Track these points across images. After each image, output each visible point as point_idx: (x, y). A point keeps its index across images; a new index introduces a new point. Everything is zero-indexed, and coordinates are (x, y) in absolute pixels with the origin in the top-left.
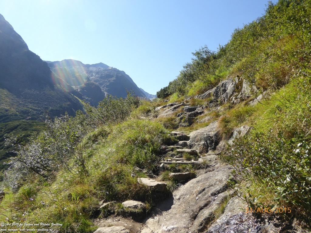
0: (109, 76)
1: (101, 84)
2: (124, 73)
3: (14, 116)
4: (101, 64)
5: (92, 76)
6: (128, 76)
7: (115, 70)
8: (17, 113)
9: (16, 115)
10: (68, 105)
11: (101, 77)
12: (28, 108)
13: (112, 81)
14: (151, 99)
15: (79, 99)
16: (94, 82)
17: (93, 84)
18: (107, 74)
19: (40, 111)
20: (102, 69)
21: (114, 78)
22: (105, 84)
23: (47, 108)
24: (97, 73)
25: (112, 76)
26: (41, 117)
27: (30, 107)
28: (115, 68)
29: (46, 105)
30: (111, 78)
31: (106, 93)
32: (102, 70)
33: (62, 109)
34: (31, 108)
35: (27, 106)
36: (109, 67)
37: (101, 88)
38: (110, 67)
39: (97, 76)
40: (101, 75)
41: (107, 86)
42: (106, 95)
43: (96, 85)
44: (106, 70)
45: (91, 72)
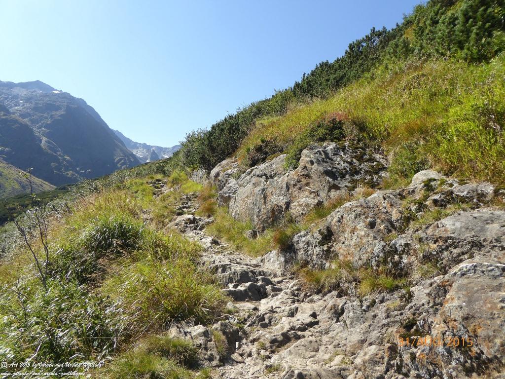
0: (51, 107)
1: (34, 122)
2: (85, 102)
4: (38, 84)
5: (16, 105)
6: (92, 109)
7: (66, 96)
11: (36, 109)
13: (58, 118)
16: (19, 118)
17: (15, 121)
18: (49, 102)
20: (39, 92)
21: (61, 112)
22: (43, 122)
24: (28, 100)
25: (58, 108)
30: (57, 110)
31: (44, 139)
32: (38, 95)
36: (53, 89)
38: (57, 90)
39: (27, 105)
40: (36, 104)
41: (47, 126)
42: (43, 142)
43: (21, 124)
44: (46, 96)
45: (16, 97)
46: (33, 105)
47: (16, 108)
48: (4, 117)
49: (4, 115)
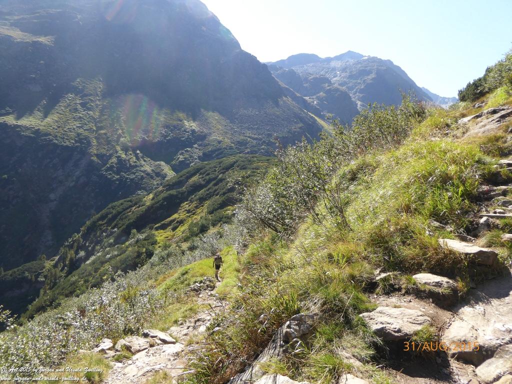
0: (364, 72)
1: (351, 89)
2: (391, 63)
3: (229, 149)
4: (350, 54)
5: (335, 77)
6: (399, 68)
7: (374, 60)
8: (233, 145)
9: (231, 148)
10: (300, 128)
11: (351, 77)
12: (246, 136)
13: (369, 82)
14: (444, 106)
15: (316, 118)
16: (339, 87)
17: (337, 90)
18: (361, 69)
19: (260, 140)
20: (352, 61)
21: (373, 76)
22: (357, 88)
23: (270, 135)
24: (344, 70)
25: (369, 73)
26: (263, 149)
27: (248, 135)
28: (374, 58)
29: (268, 130)
30: (368, 75)
31: (359, 103)
32: (351, 64)
33: (291, 135)
34: (249, 137)
35: (244, 133)
36: (363, 56)
37: (351, 95)
38: (365, 56)
39: (343, 75)
40: (351, 72)
41: (361, 91)
42: (359, 106)
43: (342, 92)
44: (359, 63)
45: (334, 69)
46: (348, 74)
47: (335, 79)
48: (328, 88)
49: (328, 86)
